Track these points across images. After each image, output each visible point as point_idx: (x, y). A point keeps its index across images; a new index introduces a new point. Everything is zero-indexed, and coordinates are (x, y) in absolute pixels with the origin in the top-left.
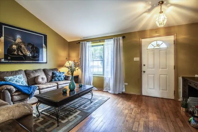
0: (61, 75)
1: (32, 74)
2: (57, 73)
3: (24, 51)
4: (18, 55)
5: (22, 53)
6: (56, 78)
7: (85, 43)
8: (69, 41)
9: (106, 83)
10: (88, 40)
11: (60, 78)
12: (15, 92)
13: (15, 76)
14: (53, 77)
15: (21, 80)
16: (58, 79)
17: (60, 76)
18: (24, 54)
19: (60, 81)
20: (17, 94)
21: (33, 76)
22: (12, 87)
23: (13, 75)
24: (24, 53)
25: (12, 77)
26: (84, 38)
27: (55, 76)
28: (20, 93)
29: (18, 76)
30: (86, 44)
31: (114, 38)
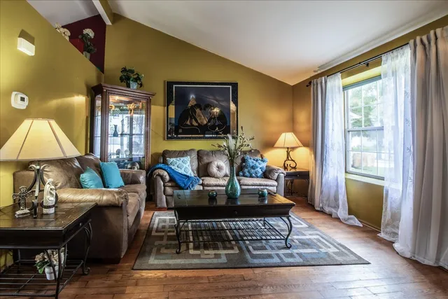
0: (257, 164)
1: (205, 158)
2: (249, 160)
3: (200, 119)
4: (192, 125)
5: (197, 121)
6: (246, 170)
7: (321, 83)
8: (292, 84)
9: (388, 209)
10: (330, 72)
11: (253, 171)
12: (168, 182)
13: (178, 159)
14: (241, 168)
15: (185, 165)
16: (249, 172)
17: (253, 167)
18: (199, 124)
19: (253, 177)
20: (170, 184)
21: (206, 160)
22: (166, 173)
23: (177, 157)
24: (199, 121)
25: (174, 159)
26: (320, 67)
27: (245, 166)
28: (174, 184)
29: (182, 159)
30: (326, 82)
31: (412, 42)
